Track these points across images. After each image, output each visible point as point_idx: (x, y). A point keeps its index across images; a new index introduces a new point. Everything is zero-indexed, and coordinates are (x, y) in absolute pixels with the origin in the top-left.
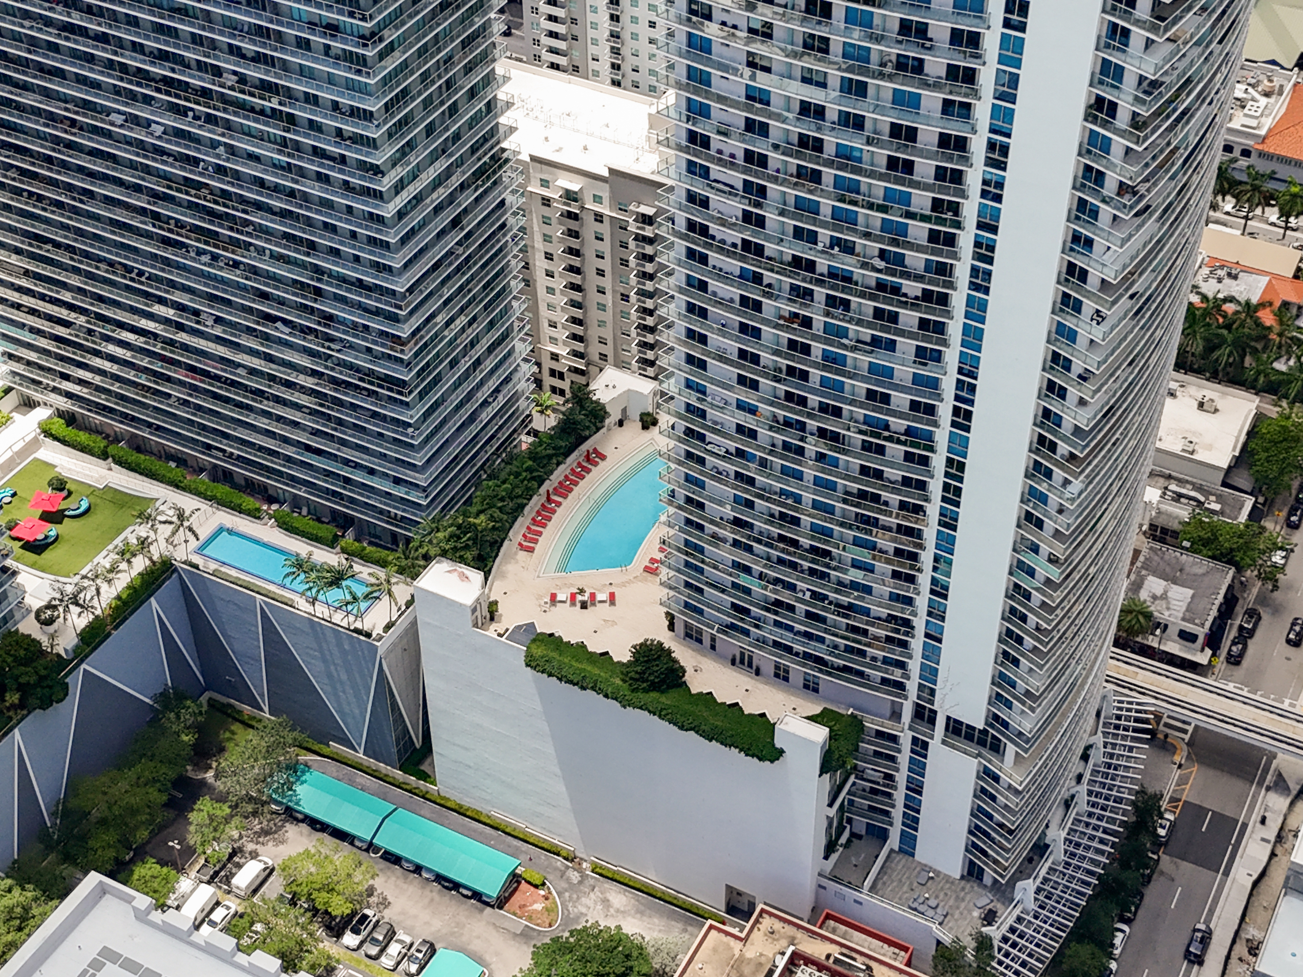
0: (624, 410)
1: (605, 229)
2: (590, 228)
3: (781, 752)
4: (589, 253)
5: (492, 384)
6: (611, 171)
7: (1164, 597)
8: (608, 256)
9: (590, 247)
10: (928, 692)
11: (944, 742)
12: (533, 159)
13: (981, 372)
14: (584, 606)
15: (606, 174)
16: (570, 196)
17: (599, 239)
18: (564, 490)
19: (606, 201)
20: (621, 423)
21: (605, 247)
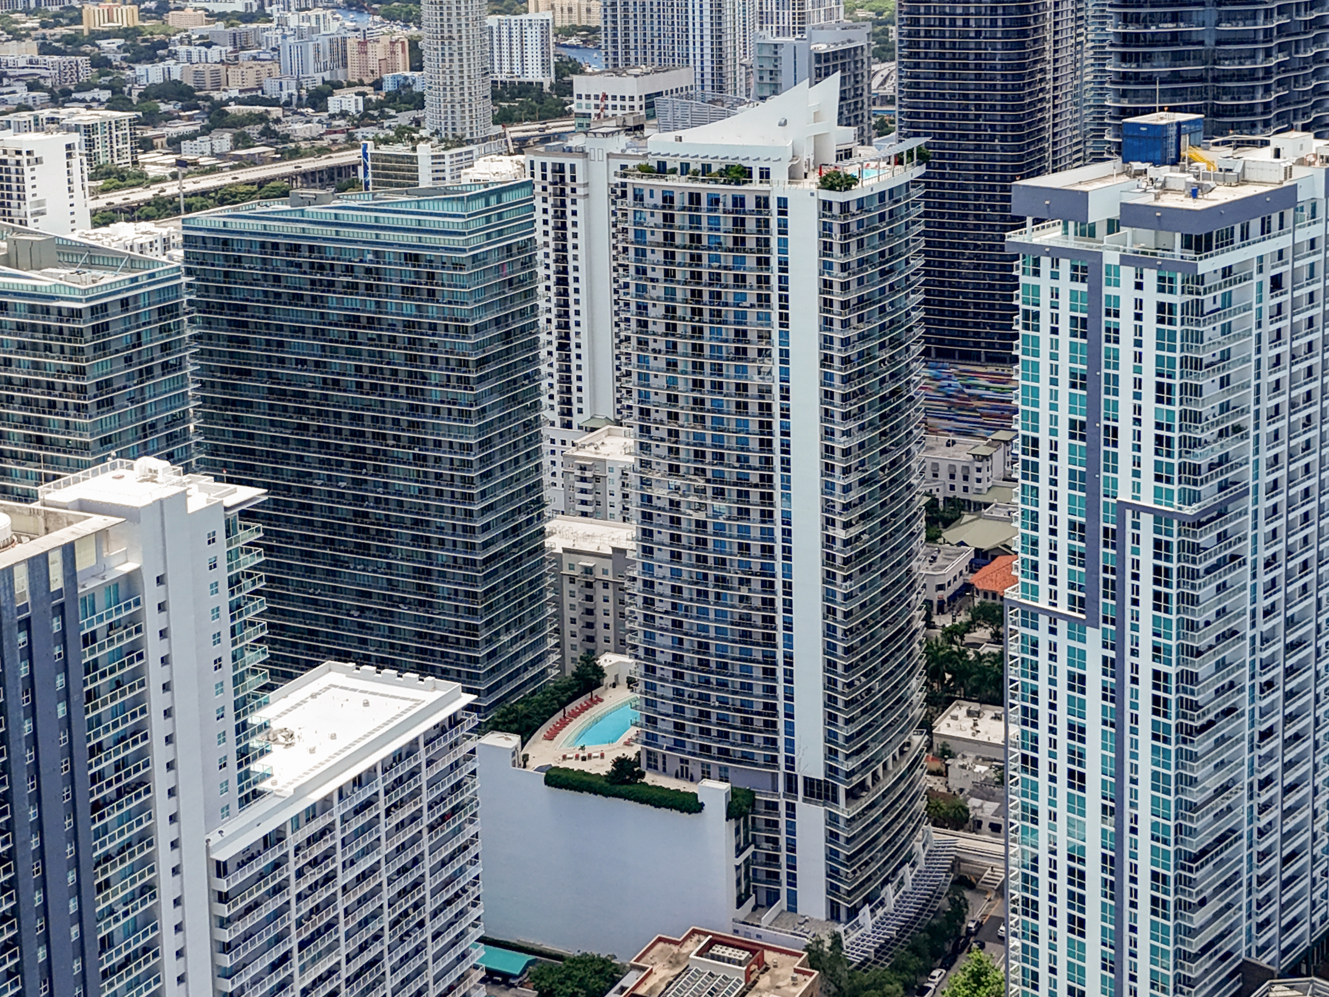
0: (616, 677)
1: (609, 593)
2: (600, 592)
3: (702, 805)
4: (599, 613)
5: (531, 656)
6: (614, 549)
7: (981, 807)
8: (611, 613)
9: (600, 606)
10: (790, 761)
11: (805, 800)
12: (565, 550)
13: (793, 521)
14: (584, 759)
15: (610, 552)
16: (588, 571)
17: (606, 601)
18: (575, 715)
19: (610, 573)
20: (614, 685)
21: (610, 606)
